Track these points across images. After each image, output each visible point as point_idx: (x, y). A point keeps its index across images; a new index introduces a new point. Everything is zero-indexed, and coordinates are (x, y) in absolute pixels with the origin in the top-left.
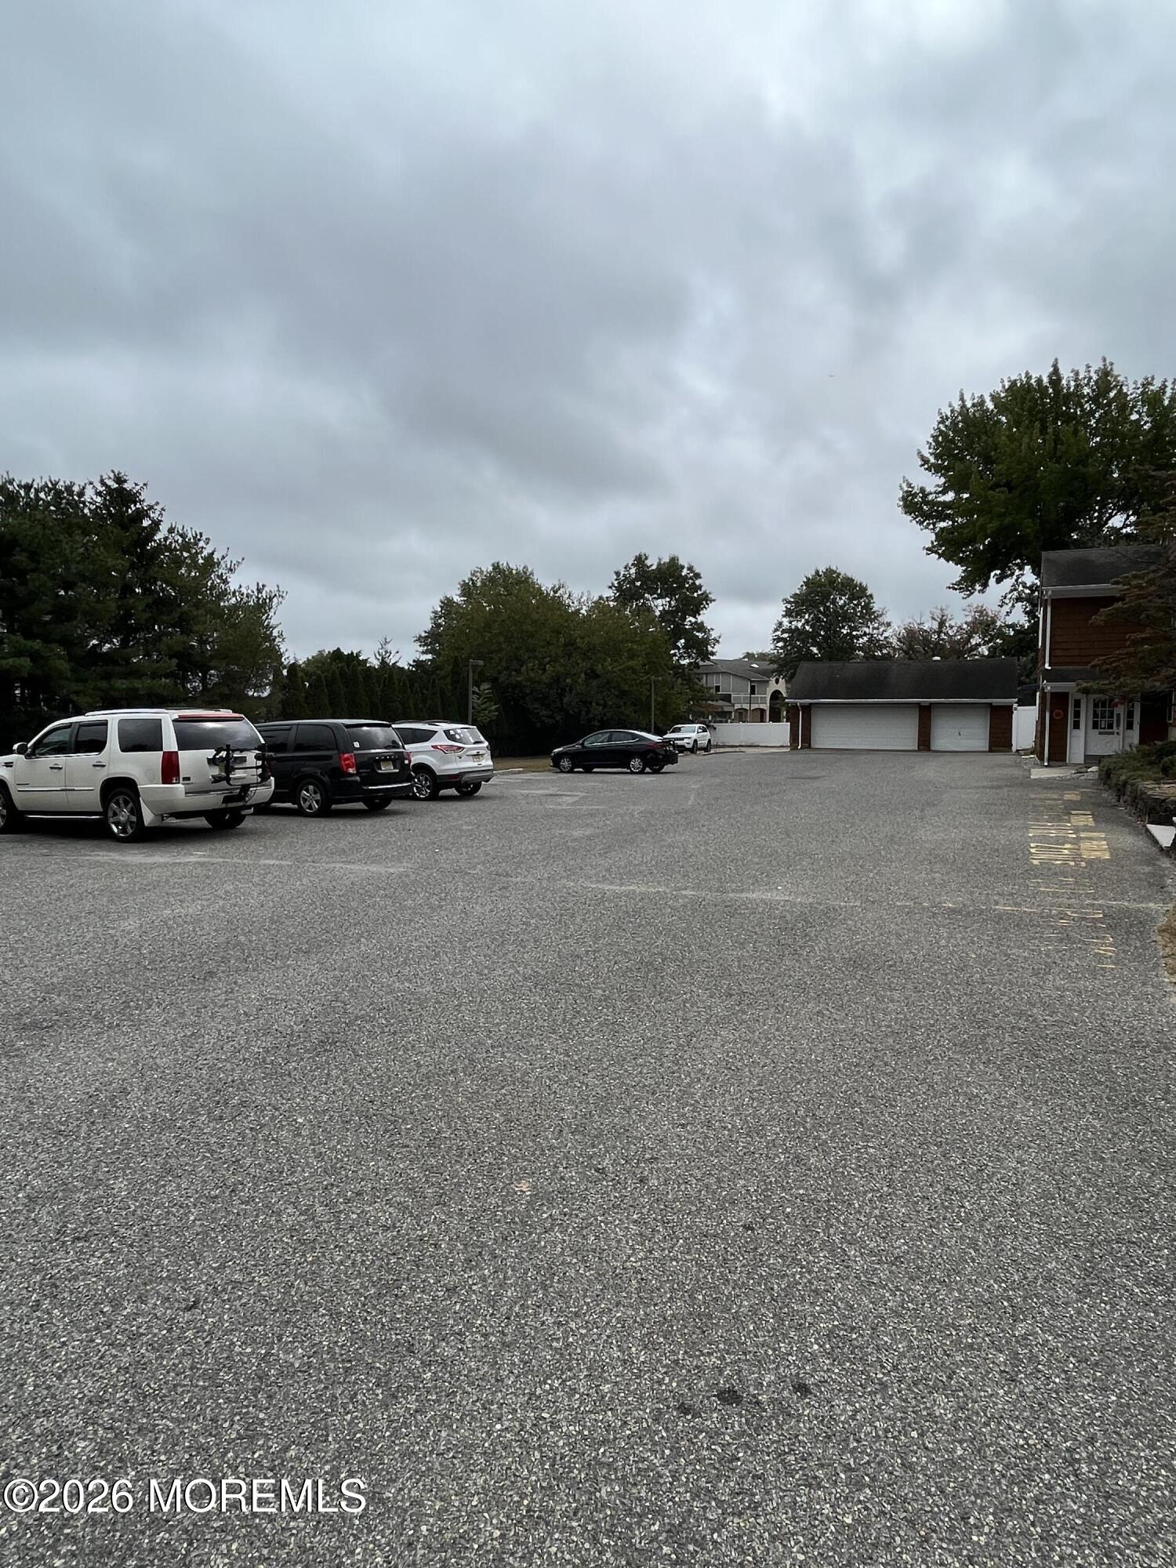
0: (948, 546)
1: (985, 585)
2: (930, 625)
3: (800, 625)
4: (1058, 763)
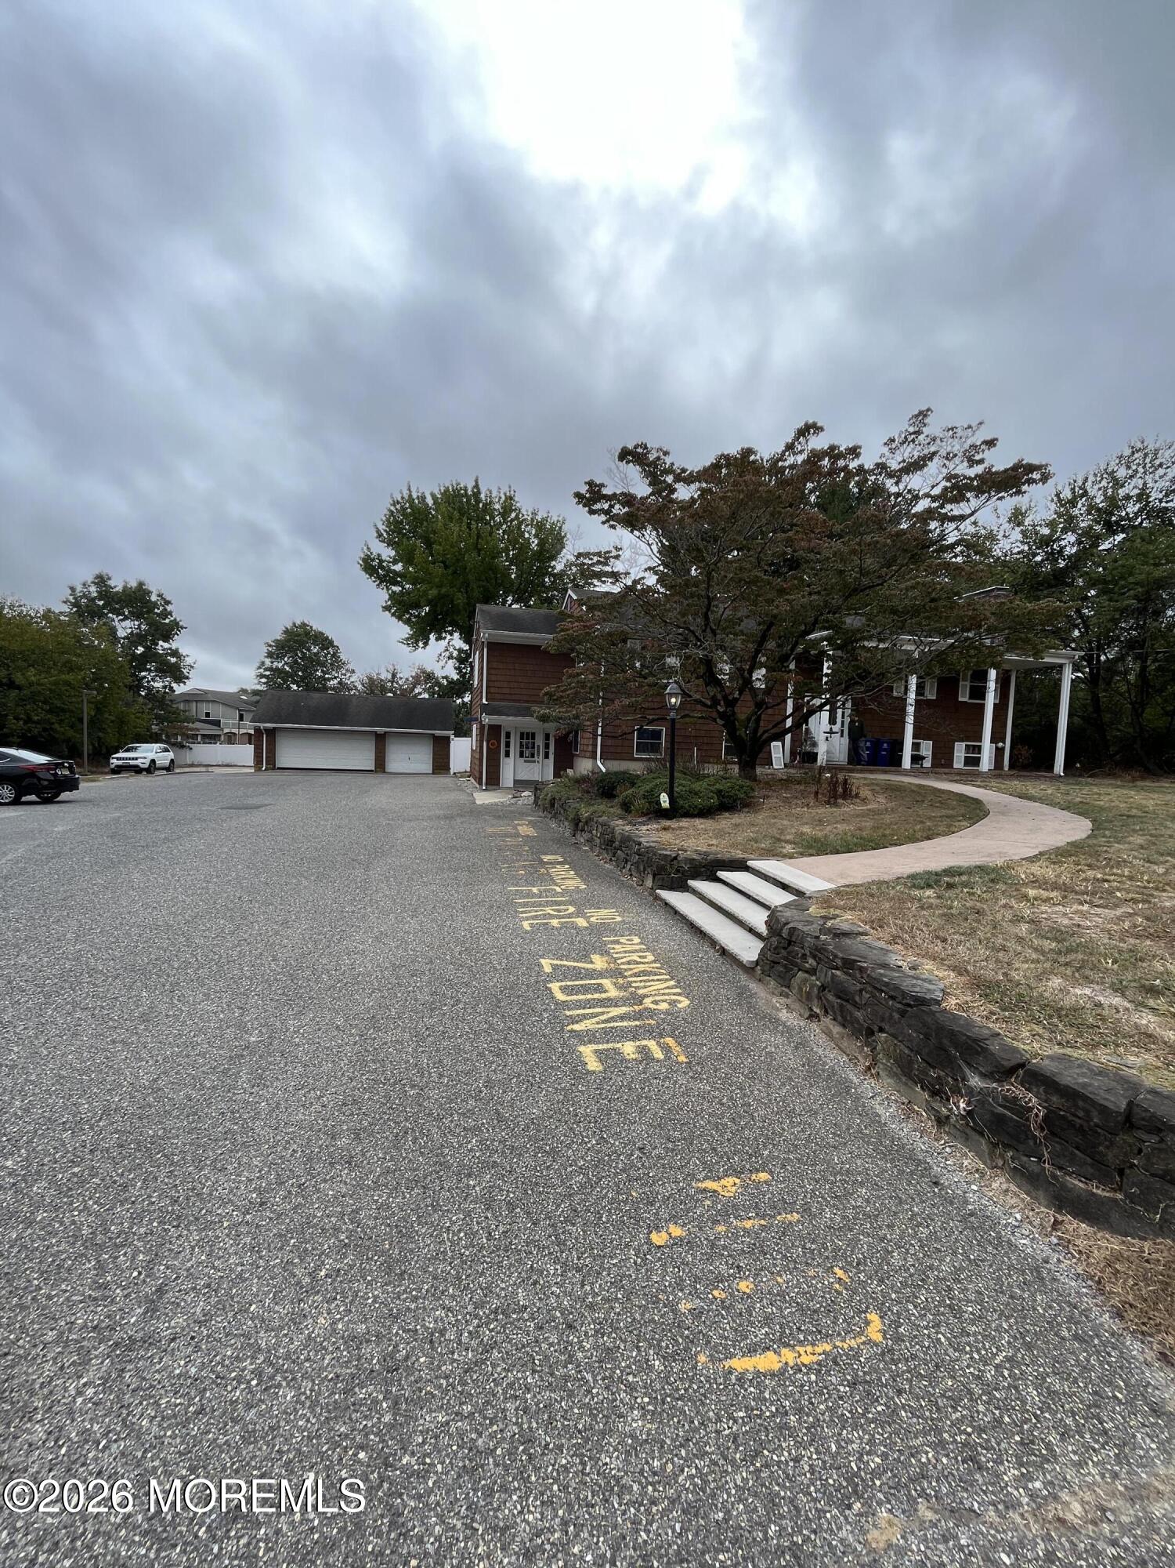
0: (400, 607)
1: (426, 644)
2: (385, 675)
3: (280, 665)
4: (494, 787)
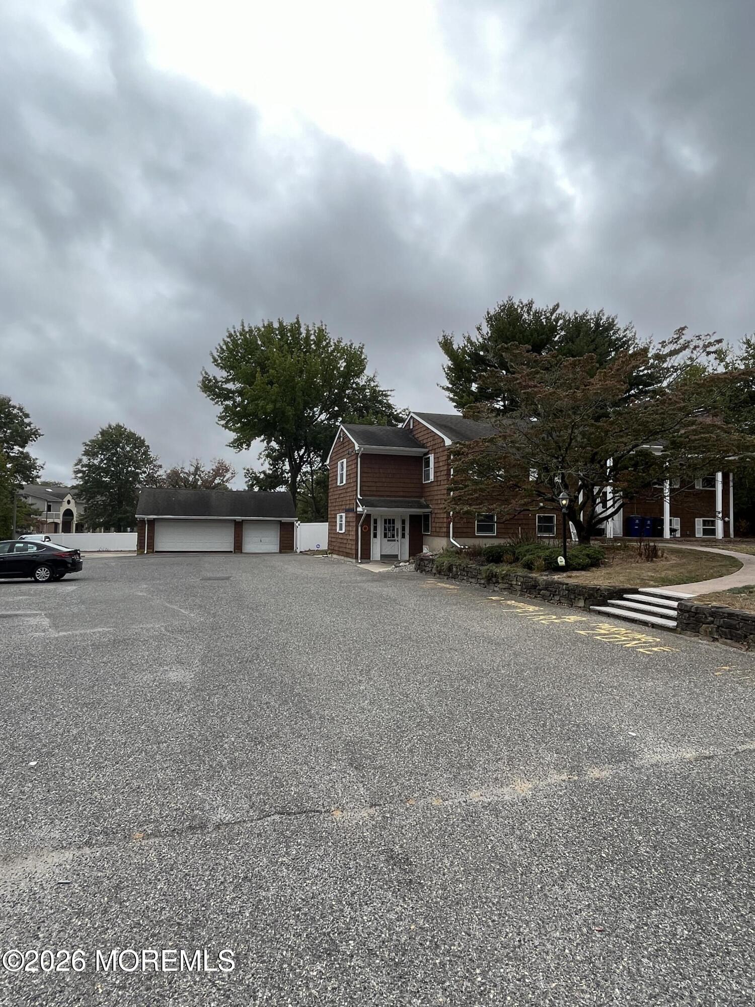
0: (232, 418)
1: (249, 445)
2: (190, 469)
3: (96, 462)
4: (367, 560)
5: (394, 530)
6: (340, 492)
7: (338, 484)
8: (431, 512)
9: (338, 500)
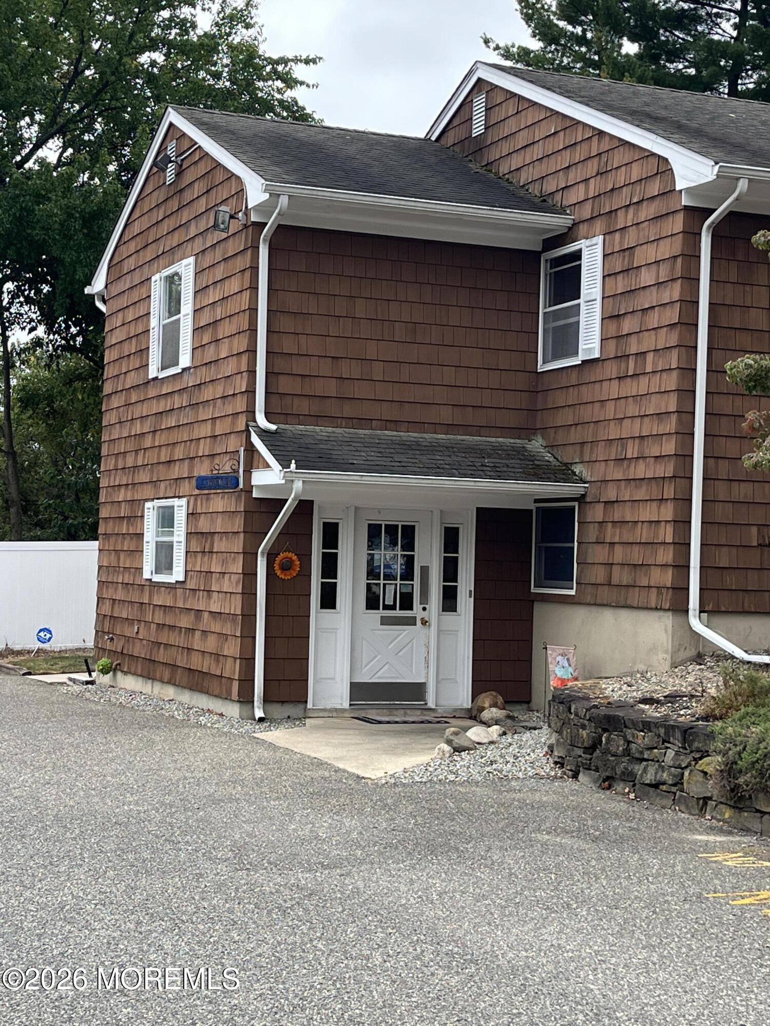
4: (289, 710)
5: (408, 574)
6: (162, 406)
7: (153, 372)
8: (581, 499)
9: (148, 442)
